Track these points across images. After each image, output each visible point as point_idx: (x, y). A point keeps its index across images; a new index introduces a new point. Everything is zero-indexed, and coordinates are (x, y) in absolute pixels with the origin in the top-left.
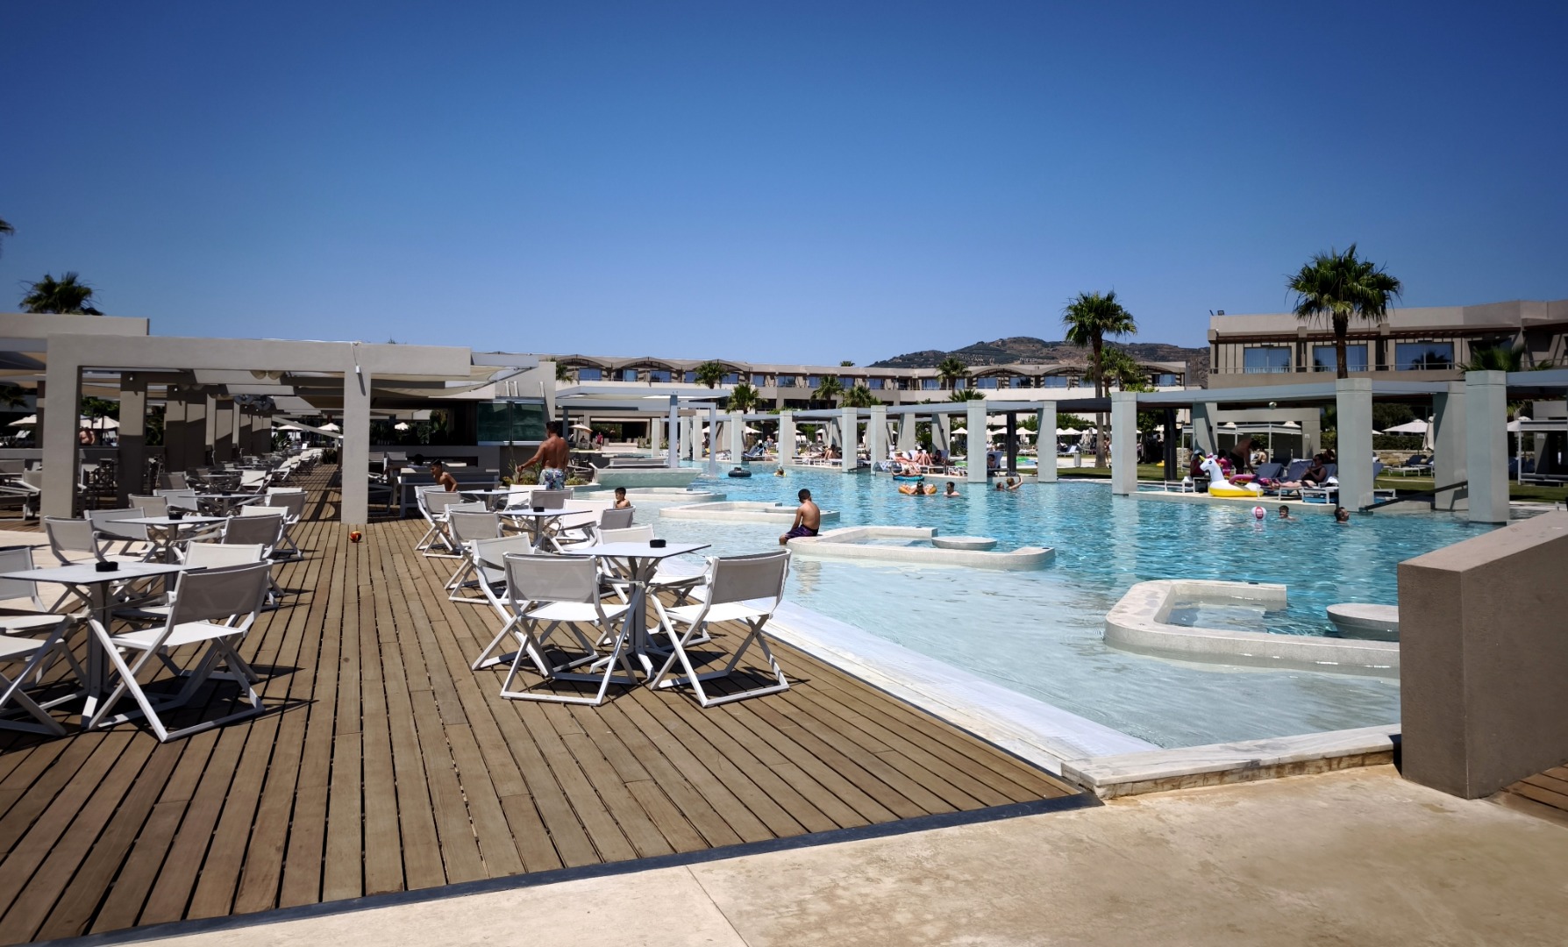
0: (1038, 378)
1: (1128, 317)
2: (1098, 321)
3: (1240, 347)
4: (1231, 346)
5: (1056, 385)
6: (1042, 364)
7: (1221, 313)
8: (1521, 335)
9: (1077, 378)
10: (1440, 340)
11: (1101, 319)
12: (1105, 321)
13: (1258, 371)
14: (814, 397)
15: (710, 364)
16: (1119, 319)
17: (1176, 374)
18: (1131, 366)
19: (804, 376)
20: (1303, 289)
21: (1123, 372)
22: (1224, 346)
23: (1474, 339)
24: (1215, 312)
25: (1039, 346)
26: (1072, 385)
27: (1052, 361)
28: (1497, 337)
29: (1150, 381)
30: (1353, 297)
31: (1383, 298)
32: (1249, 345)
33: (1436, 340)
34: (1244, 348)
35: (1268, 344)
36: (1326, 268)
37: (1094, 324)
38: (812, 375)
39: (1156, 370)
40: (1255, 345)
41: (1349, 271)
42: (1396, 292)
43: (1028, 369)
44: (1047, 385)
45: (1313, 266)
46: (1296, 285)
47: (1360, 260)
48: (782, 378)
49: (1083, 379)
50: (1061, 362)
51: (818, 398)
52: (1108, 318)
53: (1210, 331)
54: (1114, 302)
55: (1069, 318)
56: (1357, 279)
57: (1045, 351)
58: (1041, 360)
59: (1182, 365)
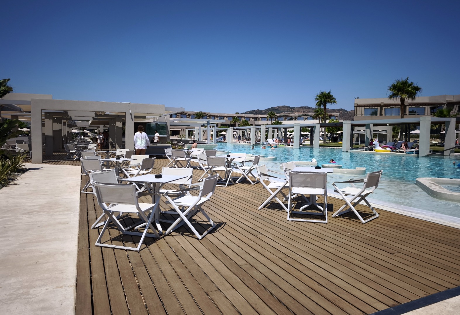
0: (295, 117)
1: (334, 99)
2: (326, 100)
3: (363, 108)
4: (360, 108)
6: (294, 113)
7: (358, 98)
8: (446, 105)
10: (421, 106)
12: (328, 100)
14: (231, 123)
15: (199, 113)
16: (331, 99)
17: (336, 116)
19: (226, 117)
20: (392, 90)
22: (359, 108)
23: (432, 106)
24: (356, 98)
26: (305, 120)
27: (297, 113)
28: (439, 106)
29: (328, 119)
30: (407, 93)
31: (415, 94)
32: (366, 108)
33: (420, 106)
34: (364, 108)
35: (371, 107)
36: (399, 84)
37: (324, 101)
38: (229, 116)
40: (368, 108)
41: (406, 85)
42: (420, 91)
43: (291, 115)
44: (298, 120)
45: (395, 83)
46: (390, 89)
47: (410, 82)
48: (220, 117)
51: (232, 123)
53: (355, 103)
54: (330, 94)
55: (317, 99)
56: (408, 87)
57: (291, 110)
59: (338, 114)
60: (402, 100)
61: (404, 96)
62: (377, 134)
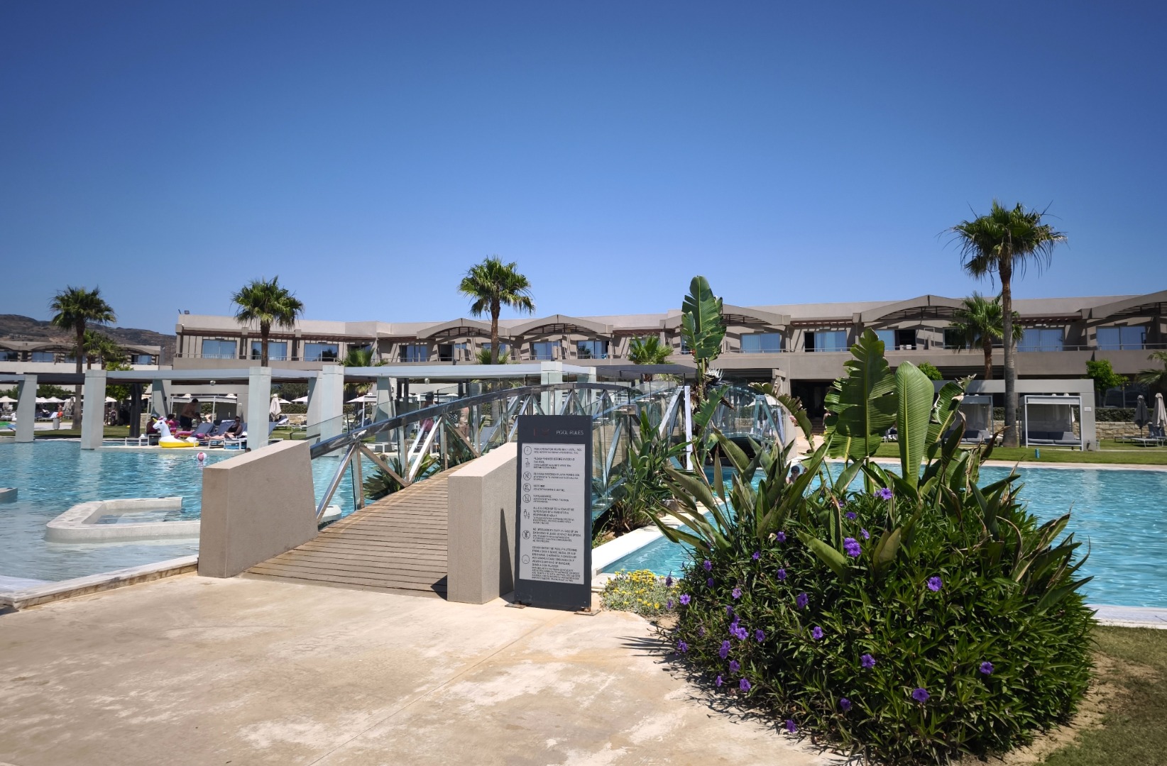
0: (25, 353)
1: (108, 309)
2: (82, 311)
3: (200, 339)
4: (193, 338)
5: (43, 360)
6: (31, 340)
7: (187, 313)
8: (376, 342)
9: (63, 355)
10: (331, 343)
11: (85, 310)
12: (88, 311)
13: (212, 357)
16: (100, 311)
17: (152, 355)
18: (112, 347)
20: (242, 302)
21: (104, 352)
22: (188, 337)
23: (351, 343)
24: (182, 311)
25: (30, 324)
26: (58, 360)
27: (42, 338)
28: (361, 343)
29: (130, 360)
30: (274, 312)
31: (293, 314)
32: (207, 338)
34: (203, 340)
35: (220, 338)
36: (258, 289)
37: (79, 314)
39: (135, 351)
40: (211, 338)
41: (273, 294)
42: (301, 310)
43: (17, 345)
44: (33, 360)
45: (250, 287)
46: (237, 299)
47: (280, 287)
49: (68, 356)
50: (51, 339)
52: (91, 309)
53: (177, 325)
54: (98, 297)
55: (56, 307)
56: (277, 299)
57: (36, 328)
58: (31, 337)
59: (157, 349)
60: (265, 327)
61: (265, 317)
62: (212, 402)
